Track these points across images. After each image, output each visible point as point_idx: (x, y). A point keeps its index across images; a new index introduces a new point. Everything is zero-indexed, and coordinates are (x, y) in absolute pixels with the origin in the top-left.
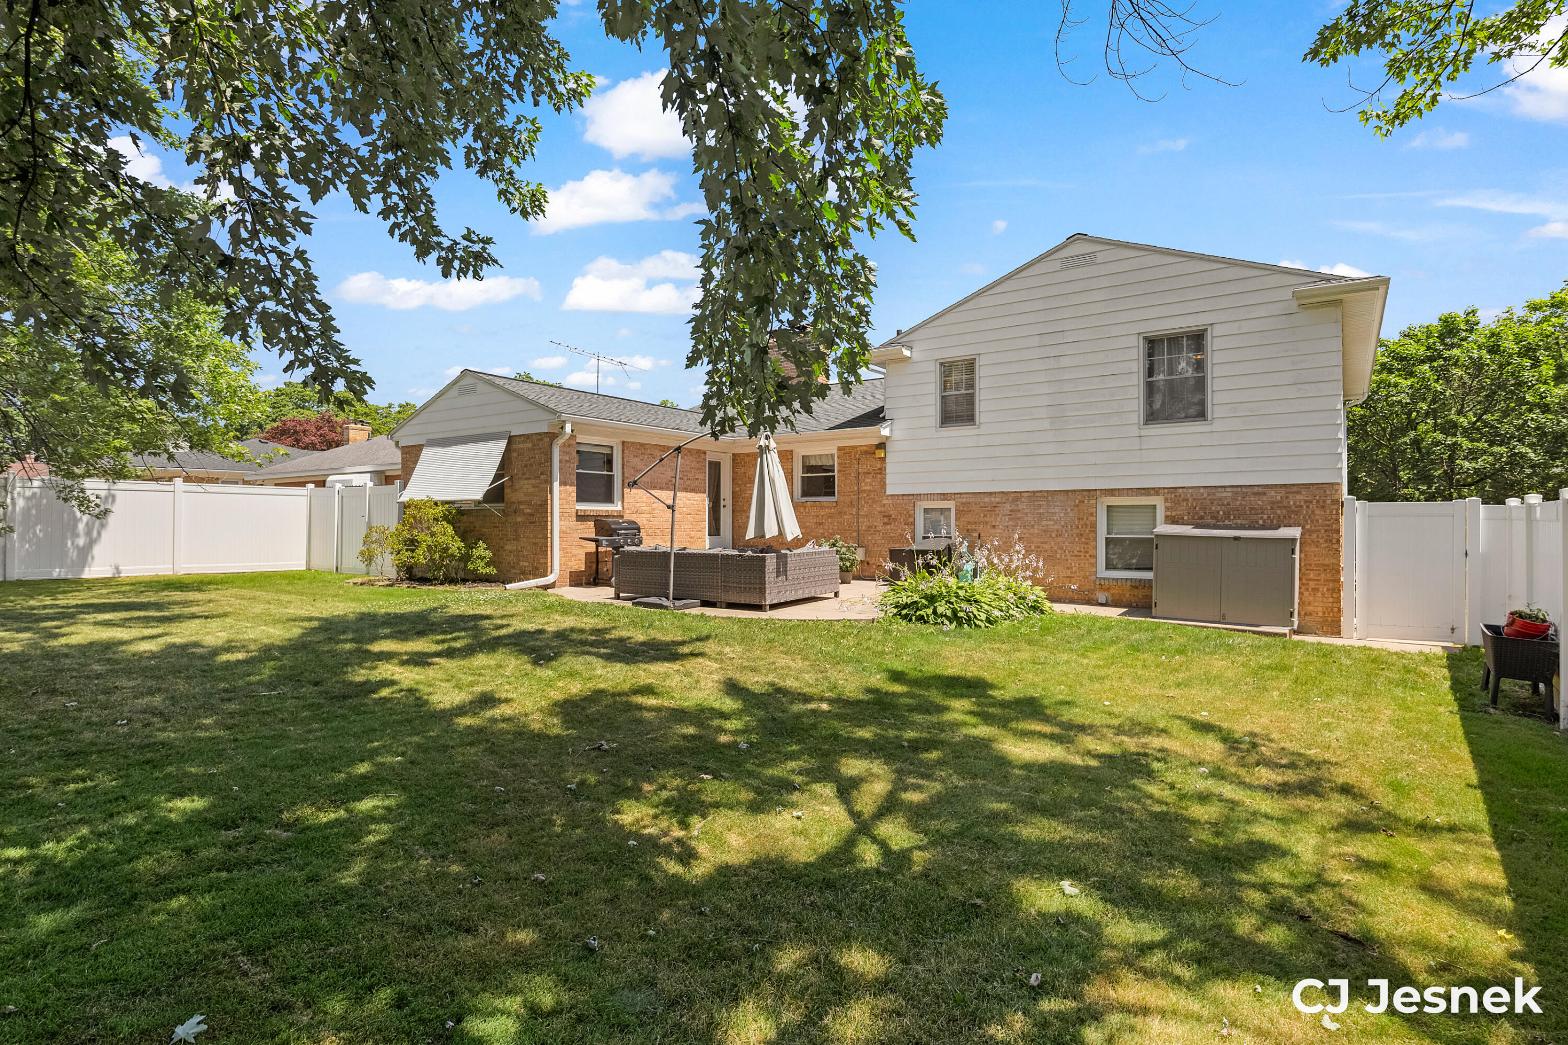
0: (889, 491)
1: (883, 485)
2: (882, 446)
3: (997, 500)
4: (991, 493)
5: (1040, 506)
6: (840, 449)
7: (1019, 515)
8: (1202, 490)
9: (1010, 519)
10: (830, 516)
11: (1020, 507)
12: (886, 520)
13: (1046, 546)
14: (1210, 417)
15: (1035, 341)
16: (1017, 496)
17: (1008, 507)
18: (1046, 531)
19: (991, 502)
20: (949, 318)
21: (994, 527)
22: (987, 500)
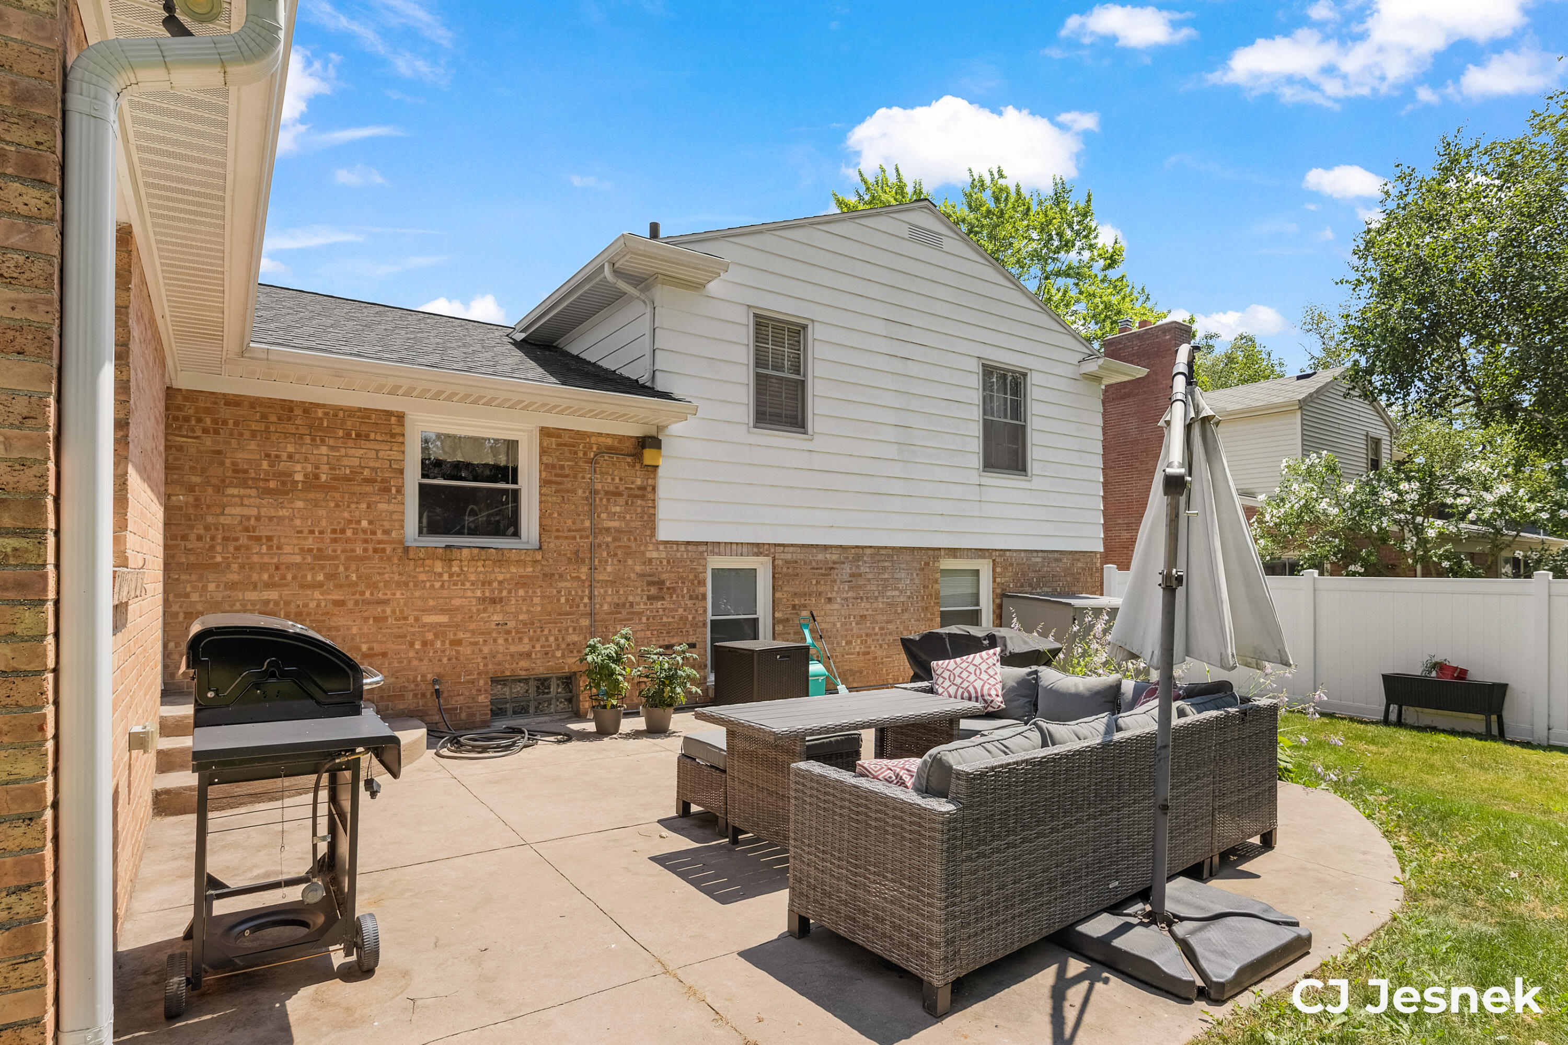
0: (665, 532)
1: (650, 521)
2: (650, 442)
3: (835, 557)
4: (826, 547)
5: (884, 568)
6: (545, 432)
7: (861, 582)
8: (1023, 554)
9: (851, 588)
10: (522, 583)
11: (863, 570)
12: (653, 591)
13: (891, 626)
14: (1029, 474)
15: (880, 327)
16: (856, 553)
17: (847, 569)
18: (890, 605)
19: (827, 562)
20: (768, 241)
21: (830, 600)
22: (820, 557)
